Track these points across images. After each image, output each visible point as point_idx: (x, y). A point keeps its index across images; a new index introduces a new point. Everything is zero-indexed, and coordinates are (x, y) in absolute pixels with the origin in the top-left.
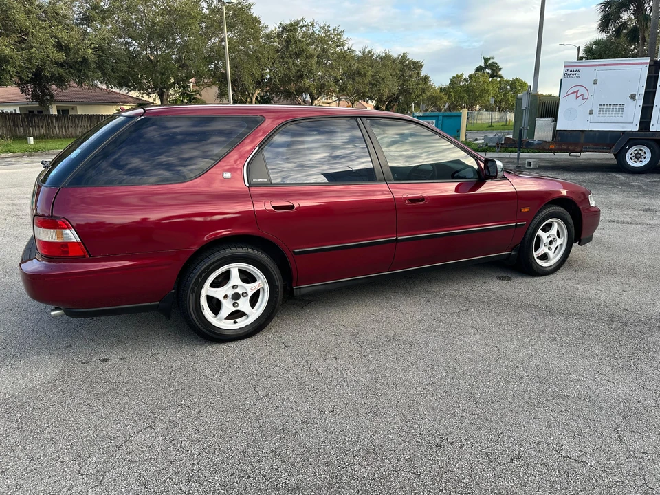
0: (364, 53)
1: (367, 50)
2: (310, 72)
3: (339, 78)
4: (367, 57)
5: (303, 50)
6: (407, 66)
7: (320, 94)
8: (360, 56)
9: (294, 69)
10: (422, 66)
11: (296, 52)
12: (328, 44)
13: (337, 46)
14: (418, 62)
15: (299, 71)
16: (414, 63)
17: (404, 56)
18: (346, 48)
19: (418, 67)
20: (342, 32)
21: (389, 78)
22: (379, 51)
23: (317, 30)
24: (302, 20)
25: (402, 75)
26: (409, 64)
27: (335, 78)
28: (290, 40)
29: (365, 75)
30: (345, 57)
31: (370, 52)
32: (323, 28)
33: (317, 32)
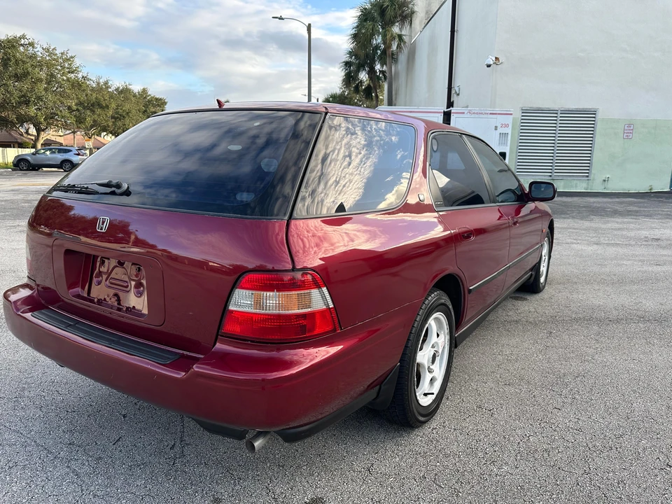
0: (98, 84)
1: (102, 81)
2: (39, 98)
3: (75, 107)
4: (102, 88)
5: (28, 73)
6: (149, 101)
7: (49, 125)
8: (94, 86)
9: (16, 94)
10: (165, 103)
11: (16, 74)
12: (57, 69)
13: (69, 72)
14: (161, 99)
15: (23, 96)
16: (157, 99)
17: (144, 91)
18: (80, 76)
19: (162, 104)
20: (72, 57)
21: (133, 111)
22: (116, 83)
23: (39, 51)
24: (23, 37)
25: (146, 111)
26: (152, 100)
27: (69, 108)
28: (9, 59)
29: (107, 107)
30: (80, 85)
31: (106, 83)
32: (47, 50)
33: (39, 54)
